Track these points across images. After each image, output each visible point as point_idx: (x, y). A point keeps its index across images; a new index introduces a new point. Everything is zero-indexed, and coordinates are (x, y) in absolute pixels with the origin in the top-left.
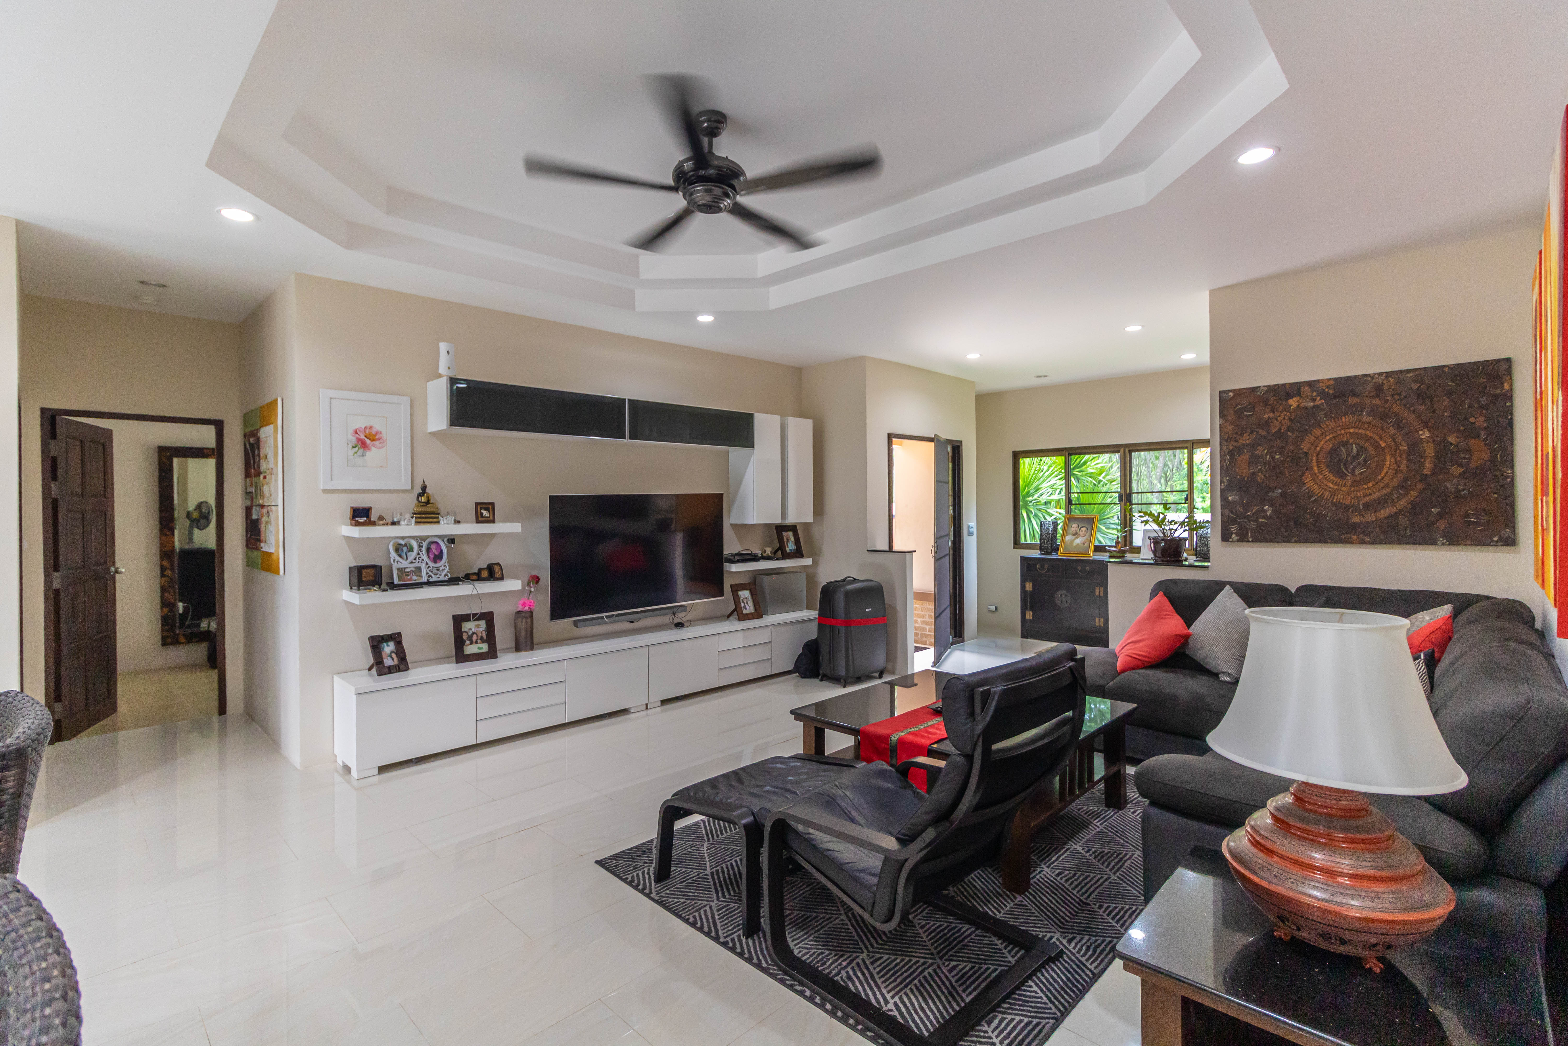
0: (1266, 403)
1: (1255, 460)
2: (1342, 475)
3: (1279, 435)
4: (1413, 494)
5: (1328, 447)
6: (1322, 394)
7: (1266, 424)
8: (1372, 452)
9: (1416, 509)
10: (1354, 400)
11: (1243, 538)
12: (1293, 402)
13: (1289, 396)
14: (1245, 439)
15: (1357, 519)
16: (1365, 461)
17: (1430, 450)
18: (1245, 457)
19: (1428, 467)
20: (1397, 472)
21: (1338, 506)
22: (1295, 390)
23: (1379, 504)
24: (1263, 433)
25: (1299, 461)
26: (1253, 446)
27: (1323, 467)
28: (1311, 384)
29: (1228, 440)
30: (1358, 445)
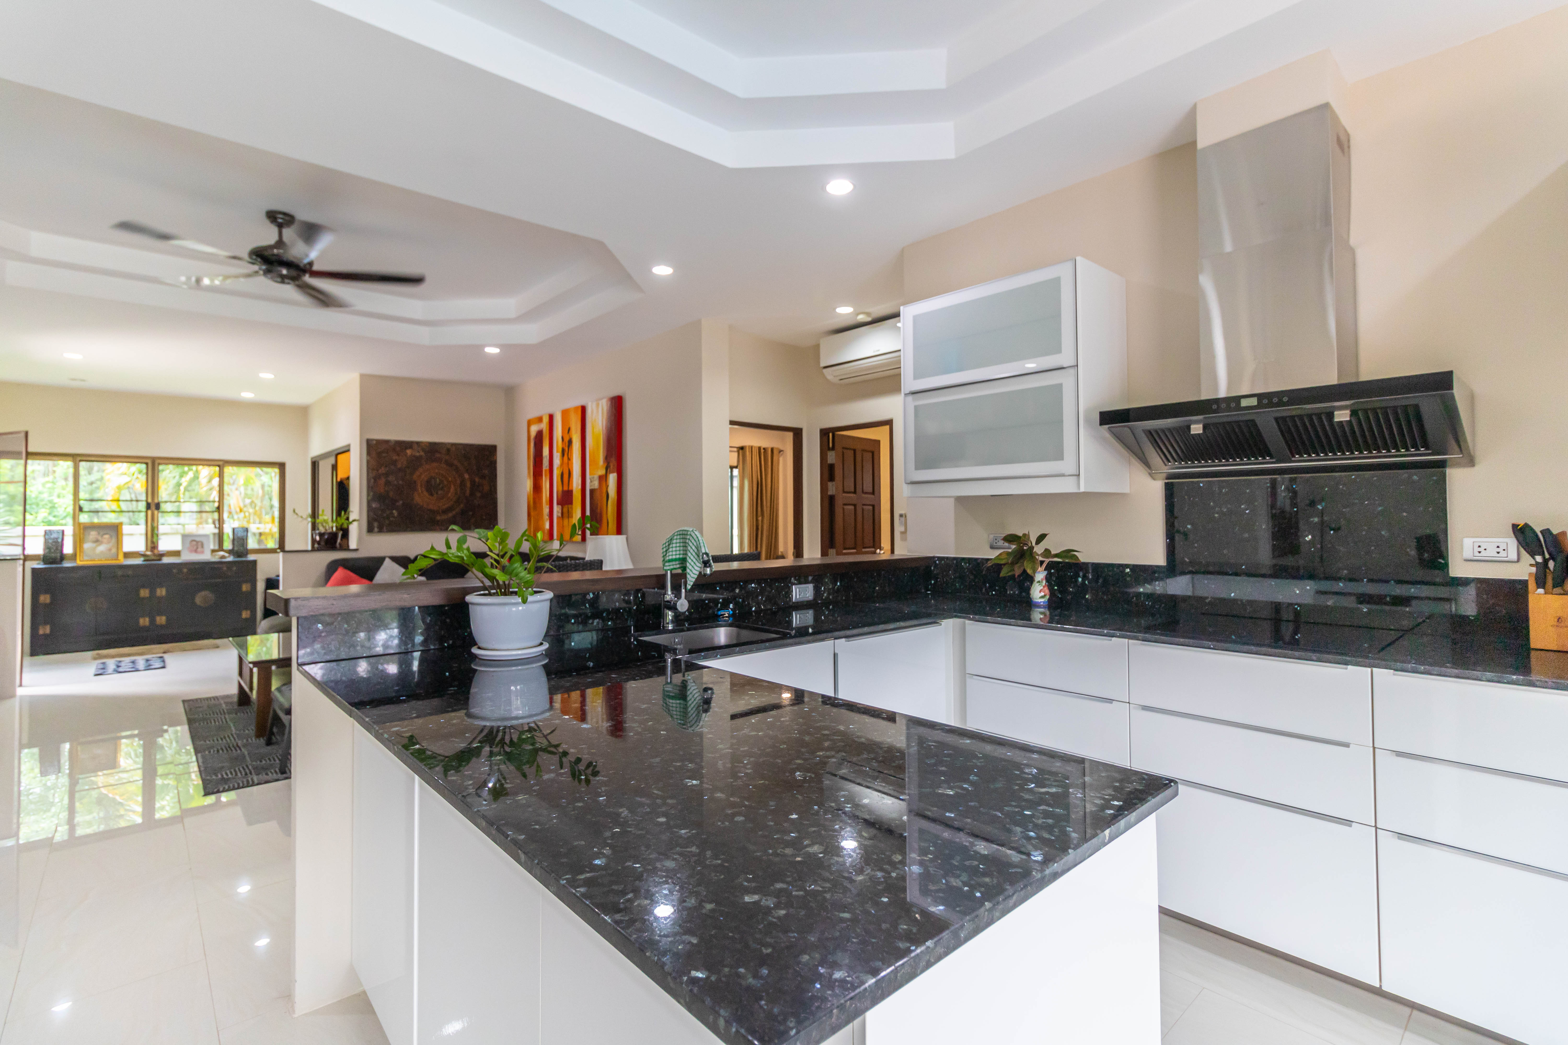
0: (394, 450)
1: (388, 483)
2: (432, 495)
3: (400, 470)
4: (462, 506)
5: (426, 479)
6: (423, 450)
7: (394, 463)
8: (445, 483)
9: (463, 513)
10: (438, 455)
11: (381, 530)
12: (409, 452)
13: (406, 448)
14: (383, 470)
15: (438, 518)
16: (442, 488)
17: (468, 484)
18: (382, 481)
19: (468, 492)
20: (456, 494)
21: (430, 510)
22: (409, 445)
23: (450, 509)
24: (393, 467)
25: (412, 486)
26: (387, 475)
27: (424, 489)
28: (418, 443)
29: (373, 470)
30: (440, 480)
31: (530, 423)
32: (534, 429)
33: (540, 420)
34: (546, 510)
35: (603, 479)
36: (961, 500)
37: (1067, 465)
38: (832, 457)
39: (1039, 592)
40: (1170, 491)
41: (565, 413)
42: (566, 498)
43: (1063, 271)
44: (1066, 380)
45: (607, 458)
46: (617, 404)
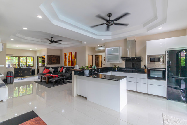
7: (50, 57)
8: (55, 59)
11: (49, 64)
20: (56, 61)
21: (53, 62)
27: (53, 60)
31: (64, 54)
32: (65, 54)
33: (66, 53)
34: (66, 62)
35: (74, 60)
36: (110, 63)
37: (119, 61)
38: (96, 58)
39: (116, 70)
40: (125, 62)
41: (69, 53)
42: (69, 61)
43: (119, 47)
44: (119, 55)
45: (75, 58)
46: (76, 53)
